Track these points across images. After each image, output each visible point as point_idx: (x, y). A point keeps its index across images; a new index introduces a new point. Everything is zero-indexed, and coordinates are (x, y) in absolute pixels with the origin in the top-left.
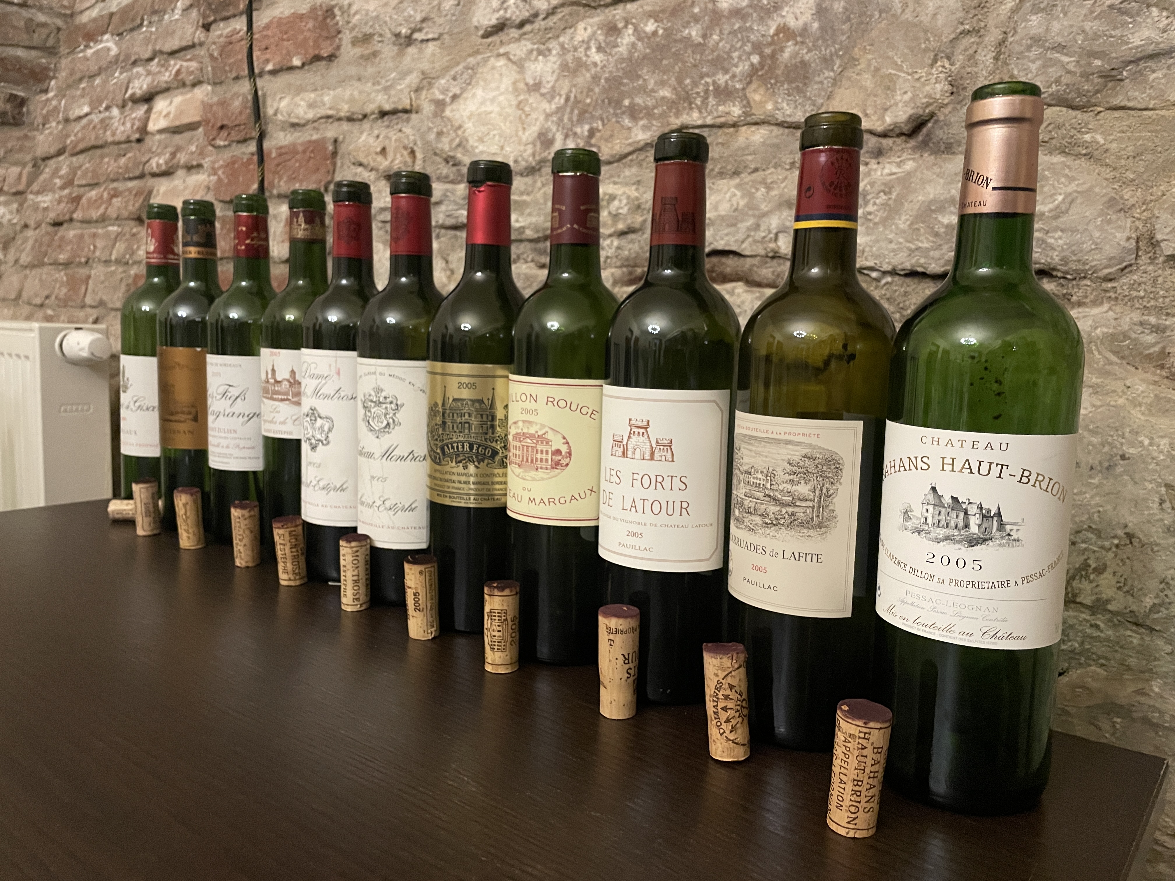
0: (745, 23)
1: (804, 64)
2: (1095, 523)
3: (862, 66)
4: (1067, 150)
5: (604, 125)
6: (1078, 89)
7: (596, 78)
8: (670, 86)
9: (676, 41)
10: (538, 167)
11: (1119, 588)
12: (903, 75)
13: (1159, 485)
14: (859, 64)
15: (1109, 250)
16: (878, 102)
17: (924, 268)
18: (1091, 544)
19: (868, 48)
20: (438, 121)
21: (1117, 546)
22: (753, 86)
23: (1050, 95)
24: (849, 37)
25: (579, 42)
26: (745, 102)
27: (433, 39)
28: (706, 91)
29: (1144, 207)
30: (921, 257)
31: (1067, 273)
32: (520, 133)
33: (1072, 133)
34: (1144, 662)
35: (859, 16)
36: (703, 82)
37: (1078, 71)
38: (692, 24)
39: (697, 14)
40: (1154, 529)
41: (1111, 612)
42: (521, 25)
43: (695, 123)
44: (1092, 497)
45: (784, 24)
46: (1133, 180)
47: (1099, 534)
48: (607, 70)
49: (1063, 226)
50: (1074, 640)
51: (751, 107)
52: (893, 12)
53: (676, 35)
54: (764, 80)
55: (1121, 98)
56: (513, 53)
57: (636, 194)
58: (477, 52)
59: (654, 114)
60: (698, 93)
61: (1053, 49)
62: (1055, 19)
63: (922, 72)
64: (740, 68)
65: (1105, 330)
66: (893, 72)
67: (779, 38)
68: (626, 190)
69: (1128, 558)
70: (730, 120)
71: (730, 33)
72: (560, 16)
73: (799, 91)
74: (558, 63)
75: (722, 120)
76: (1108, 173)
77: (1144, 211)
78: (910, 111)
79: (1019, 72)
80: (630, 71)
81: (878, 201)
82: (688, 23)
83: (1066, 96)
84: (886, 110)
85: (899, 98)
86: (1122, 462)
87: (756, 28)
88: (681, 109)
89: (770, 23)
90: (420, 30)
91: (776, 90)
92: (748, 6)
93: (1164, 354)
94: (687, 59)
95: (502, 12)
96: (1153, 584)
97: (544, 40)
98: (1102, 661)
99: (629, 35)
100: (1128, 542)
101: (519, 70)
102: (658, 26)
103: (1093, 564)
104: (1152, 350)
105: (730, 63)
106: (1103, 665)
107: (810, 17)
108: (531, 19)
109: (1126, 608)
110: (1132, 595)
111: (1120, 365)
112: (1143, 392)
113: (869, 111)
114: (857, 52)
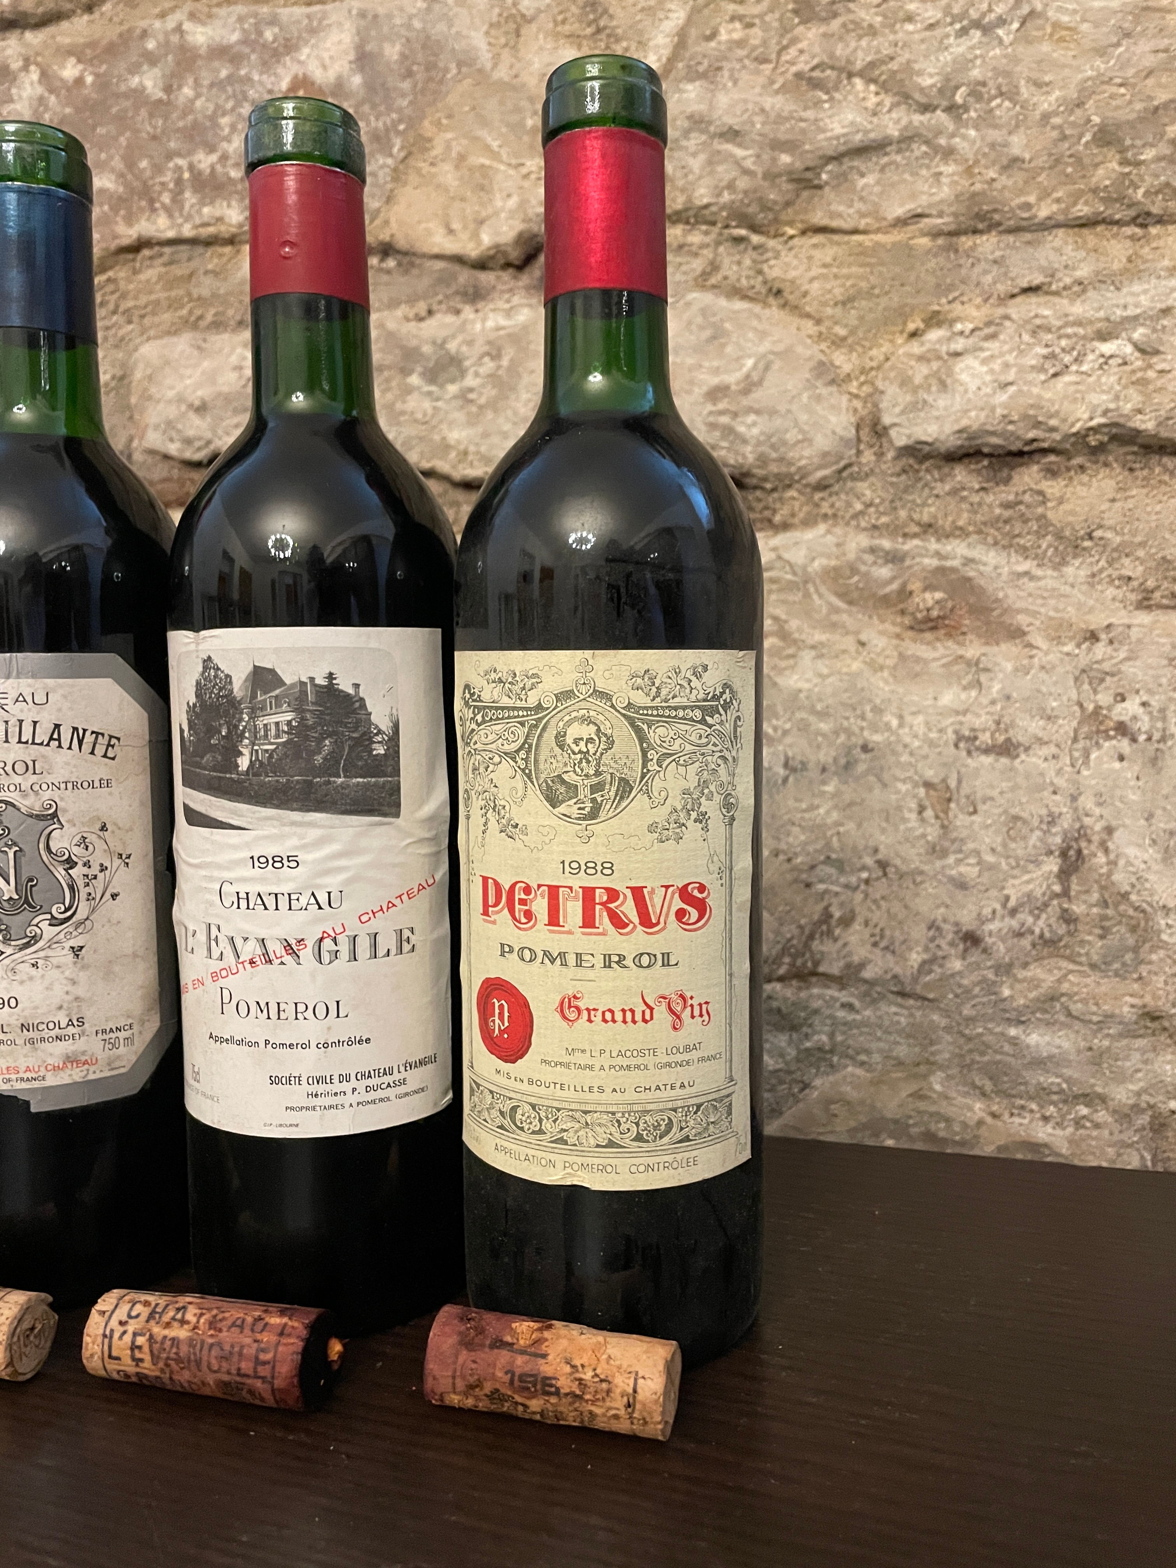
2: (834, 851)
8: (113, 170)
9: (117, 96)
11: (875, 944)
12: (502, 167)
13: (916, 785)
15: (822, 442)
16: (468, 211)
18: (832, 883)
19: (444, 121)
21: (867, 882)
24: (411, 103)
28: (179, 181)
29: (862, 378)
31: (765, 479)
34: (917, 1049)
35: (427, 69)
37: (760, 171)
40: (913, 851)
41: (866, 981)
44: (828, 812)
45: (305, 74)
46: (844, 339)
47: (840, 865)
49: (756, 406)
50: (819, 1033)
55: (819, 214)
60: (163, 184)
65: (824, 561)
69: (883, 898)
75: (211, 230)
76: (809, 327)
77: (862, 384)
81: (482, 370)
83: (745, 210)
84: (481, 222)
85: (499, 204)
86: (863, 756)
87: (256, 77)
89: (280, 70)
93: (905, 594)
94: (138, 126)
96: (919, 933)
98: (863, 1057)
100: (881, 873)
103: (837, 914)
104: (888, 590)
105: (216, 134)
106: (863, 1064)
107: (347, 66)
109: (886, 972)
110: (893, 952)
111: (850, 614)
112: (883, 650)
113: (456, 226)
114: (427, 127)
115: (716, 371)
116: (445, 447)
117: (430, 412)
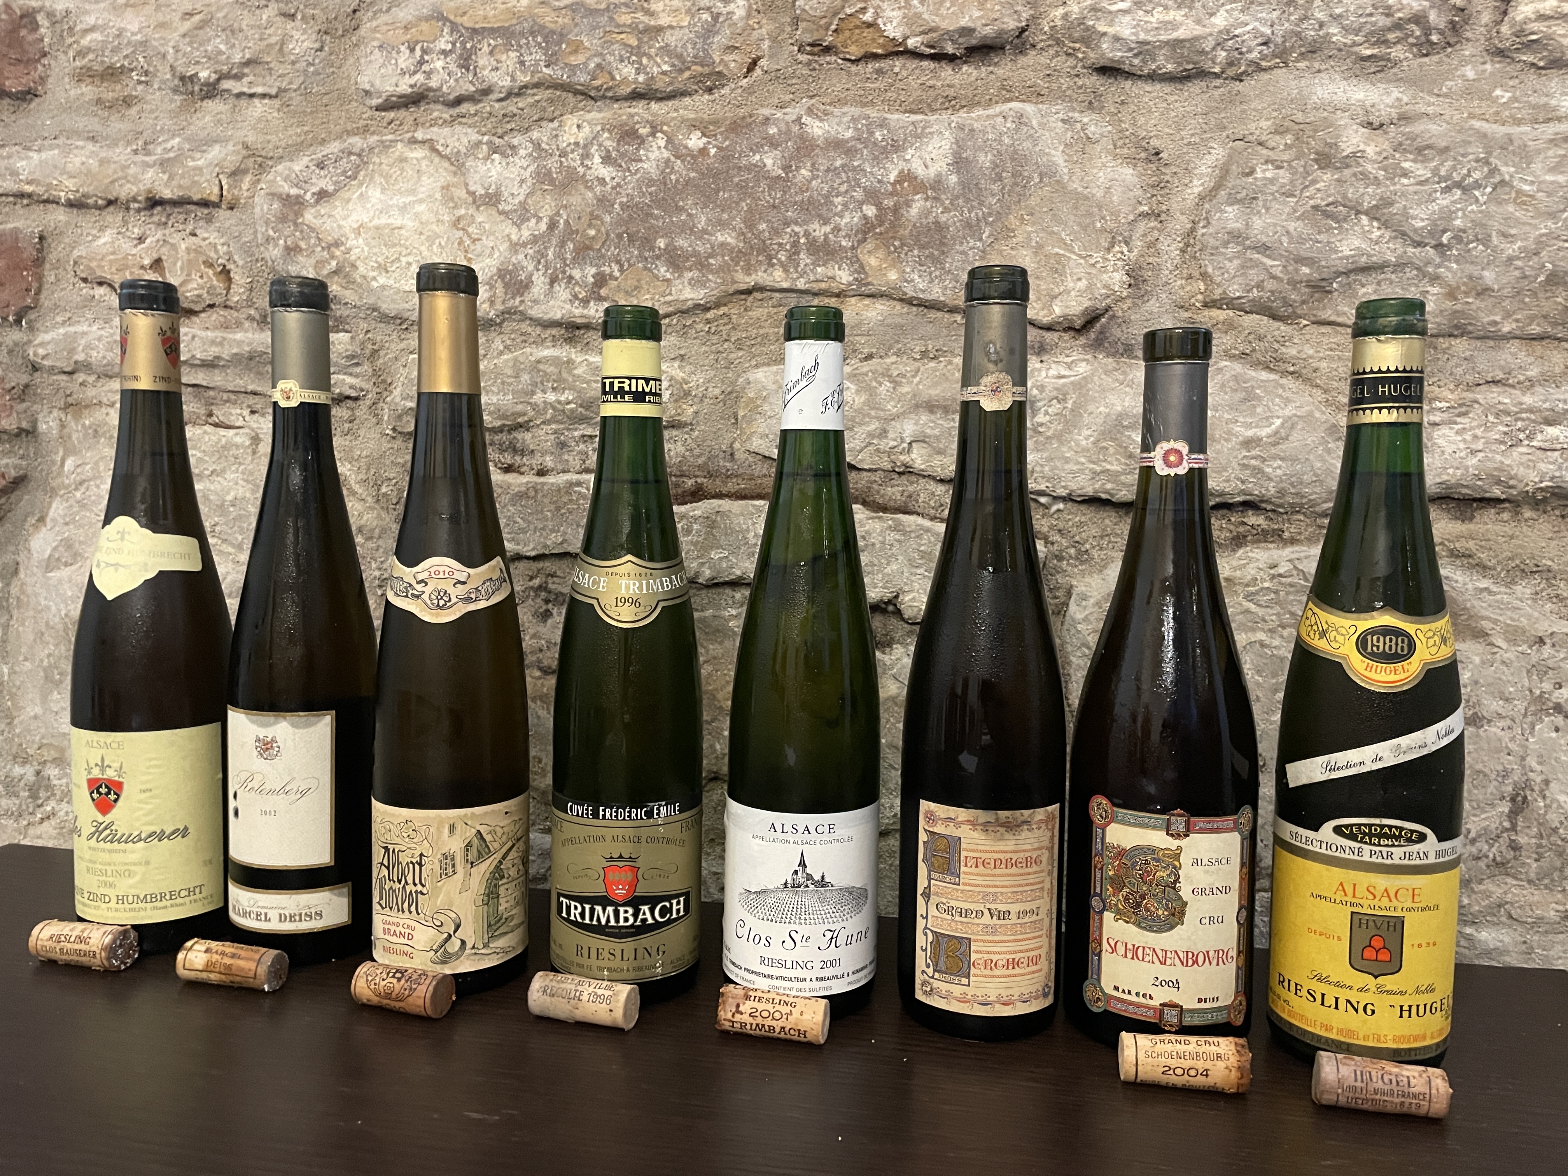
1: (939, 226)
3: (1020, 239)
4: (1272, 366)
5: (622, 270)
6: (1284, 298)
7: (604, 202)
10: (498, 321)
14: (1016, 236)
17: (1112, 495)
20: (288, 229)
22: (869, 245)
23: (1249, 301)
25: (569, 144)
26: (856, 266)
27: (264, 96)
30: (1108, 481)
33: (1276, 346)
36: (788, 230)
39: (773, 136)
42: (458, 101)
43: (777, 286)
48: (624, 193)
51: (866, 273)
52: (1058, 178)
53: (739, 158)
54: (885, 240)
56: (442, 141)
58: (365, 130)
59: (710, 265)
62: (1255, 215)
63: (1097, 256)
64: (846, 220)
66: (1062, 252)
67: (903, 188)
70: (834, 287)
71: (828, 170)
72: (530, 100)
74: (532, 168)
78: (1087, 304)
79: (1214, 270)
80: (663, 199)
88: (753, 262)
90: (238, 77)
91: (903, 256)
92: (854, 139)
95: (419, 77)
97: (500, 131)
99: (659, 148)
101: (454, 168)
102: (709, 143)
108: (477, 96)
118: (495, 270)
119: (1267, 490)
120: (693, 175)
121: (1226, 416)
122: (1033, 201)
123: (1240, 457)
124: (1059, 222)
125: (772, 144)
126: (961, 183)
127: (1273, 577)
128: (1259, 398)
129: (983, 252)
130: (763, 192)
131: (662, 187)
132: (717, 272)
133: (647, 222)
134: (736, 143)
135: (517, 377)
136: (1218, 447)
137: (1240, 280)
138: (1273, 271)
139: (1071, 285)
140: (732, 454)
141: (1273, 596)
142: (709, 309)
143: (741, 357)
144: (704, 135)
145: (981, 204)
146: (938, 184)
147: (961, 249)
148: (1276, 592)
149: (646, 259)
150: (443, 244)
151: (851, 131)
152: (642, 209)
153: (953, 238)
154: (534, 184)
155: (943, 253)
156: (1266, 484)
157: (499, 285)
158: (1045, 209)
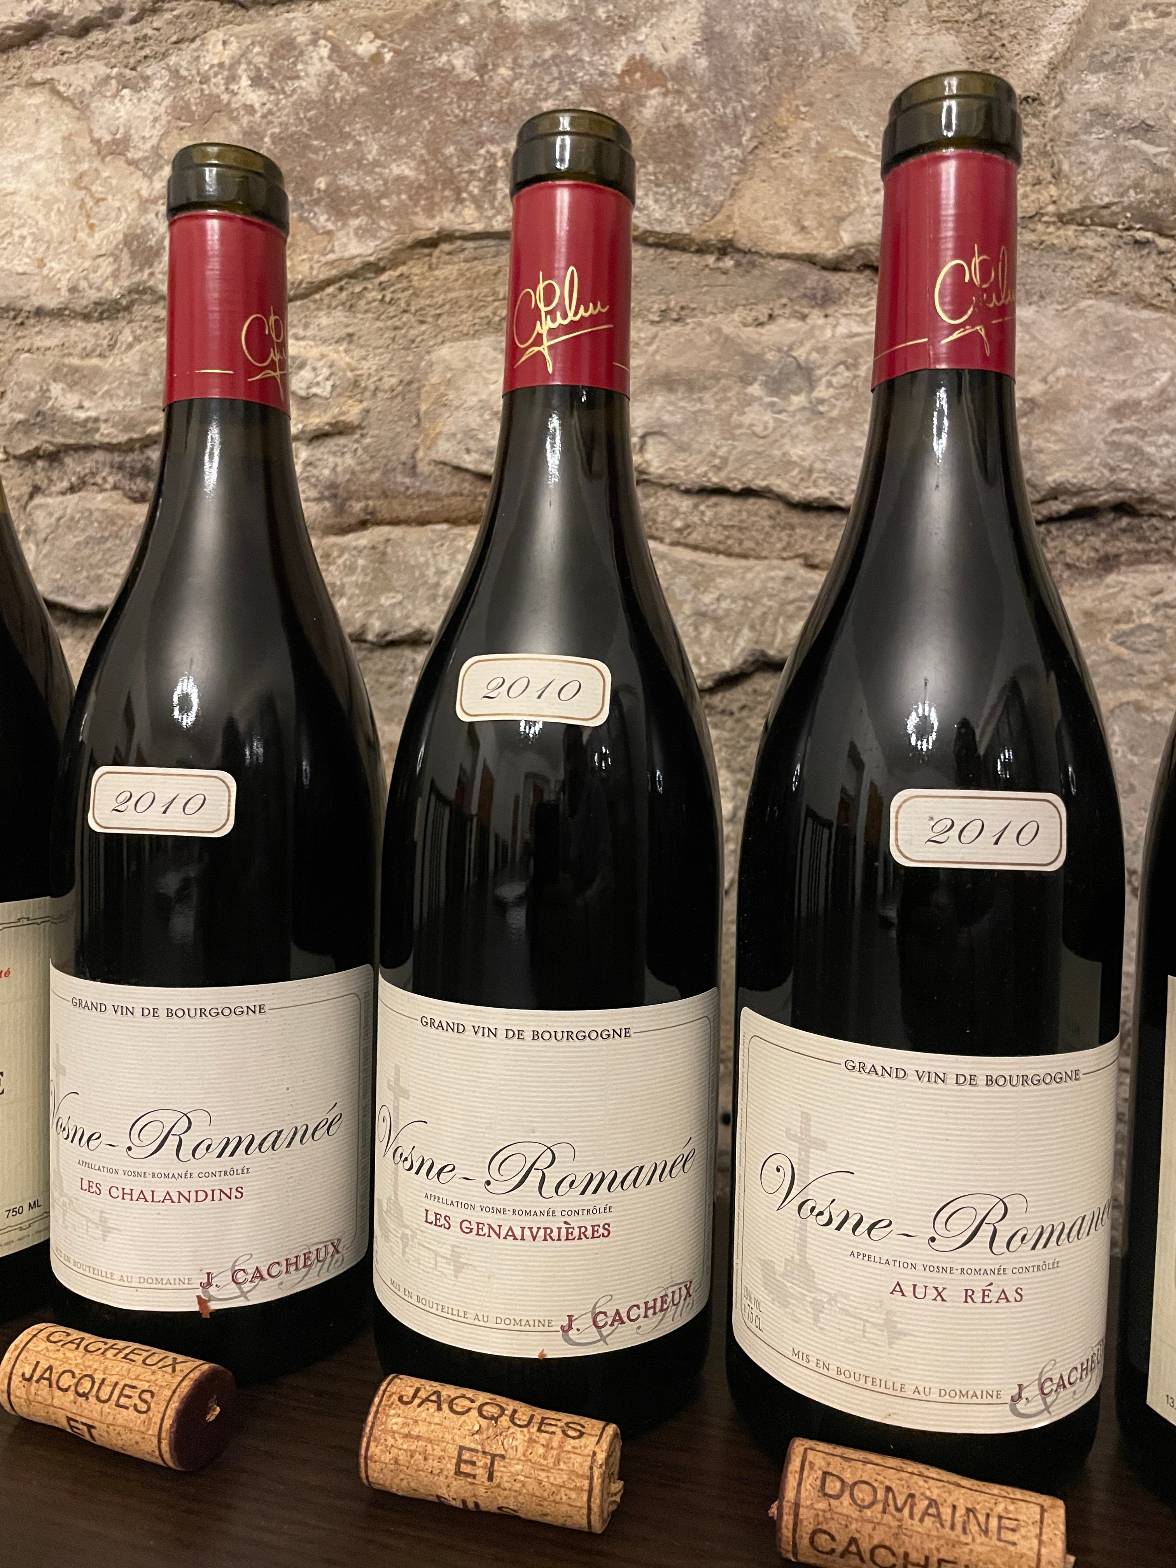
0: (565, 48)
1: (683, 131)
3: (794, 141)
8: (413, 157)
9: (421, 75)
10: (124, 302)
14: (788, 137)
16: (826, 207)
19: (803, 109)
23: (1123, 210)
24: (766, 88)
25: (212, 66)
32: (82, 235)
35: (785, 53)
36: (482, 152)
38: (455, 44)
39: (463, 28)
42: (83, 29)
43: (469, 229)
45: (642, 55)
48: (276, 122)
52: (847, 51)
53: (420, 63)
57: (348, 359)
59: (381, 207)
60: (472, 172)
61: (1129, 130)
62: (1131, 82)
66: (852, 154)
68: (324, 349)
71: (534, 65)
73: (677, 179)
74: (167, 102)
79: (1071, 166)
80: (325, 125)
82: (448, 42)
83: (1153, 210)
84: (843, 219)
87: (586, 58)
88: (437, 199)
89: (615, 51)
92: (569, 19)
94: (446, 108)
97: (133, 60)
99: (321, 59)
101: (77, 113)
102: (384, 46)
107: (691, 48)
108: (105, 18)
113: (809, 222)
114: (783, 115)
115: (1121, 385)
116: (788, 464)
117: (771, 424)
118: (120, 236)
119: (1149, 480)
120: (362, 90)
121: (1088, 373)
122: (812, 86)
123: (1107, 431)
124: (850, 112)
125: (462, 38)
126: (712, 67)
127: (1157, 608)
128: (1136, 344)
129: (743, 161)
130: (451, 103)
131: (323, 110)
132: (391, 217)
133: (304, 157)
134: (418, 42)
135: (145, 374)
136: (1076, 419)
137: (1111, 179)
138: (1157, 161)
139: (866, 199)
140: (414, 467)
141: (1155, 635)
142: (383, 270)
143: (424, 333)
144: (377, 36)
145: (740, 94)
146: (681, 71)
147: (713, 160)
148: (1160, 630)
149: (302, 205)
150: (62, 208)
151: (564, 10)
152: (298, 141)
153: (702, 146)
154: (169, 122)
155: (688, 167)
156: (1147, 472)
157: (125, 256)
158: (828, 96)
